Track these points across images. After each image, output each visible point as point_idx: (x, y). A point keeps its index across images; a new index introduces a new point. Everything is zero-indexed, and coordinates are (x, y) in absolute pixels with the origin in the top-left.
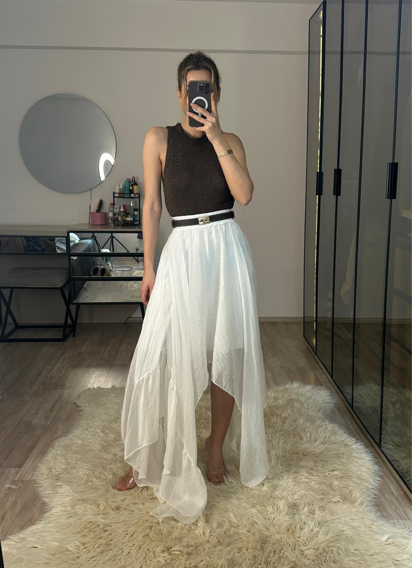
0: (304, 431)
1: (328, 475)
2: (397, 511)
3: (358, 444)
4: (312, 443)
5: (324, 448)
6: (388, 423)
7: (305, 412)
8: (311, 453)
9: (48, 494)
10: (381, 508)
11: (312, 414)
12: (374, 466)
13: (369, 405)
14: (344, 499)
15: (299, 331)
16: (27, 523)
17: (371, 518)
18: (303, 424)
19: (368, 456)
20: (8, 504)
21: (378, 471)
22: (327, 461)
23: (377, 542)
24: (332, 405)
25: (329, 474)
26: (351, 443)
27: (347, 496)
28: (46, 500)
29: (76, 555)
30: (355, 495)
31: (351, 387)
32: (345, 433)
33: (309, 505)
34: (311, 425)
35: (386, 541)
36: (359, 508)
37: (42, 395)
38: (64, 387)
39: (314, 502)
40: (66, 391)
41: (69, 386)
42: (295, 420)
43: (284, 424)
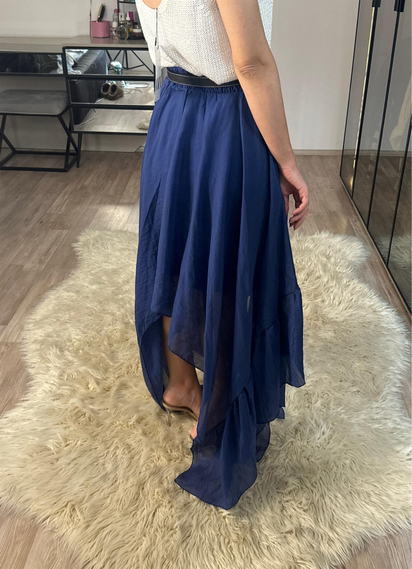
0: (328, 291)
3: (389, 310)
4: (335, 308)
5: (349, 314)
7: (332, 268)
8: (333, 320)
9: (34, 363)
10: (407, 402)
11: (339, 271)
12: (405, 341)
14: (364, 388)
15: (335, 166)
16: (6, 406)
17: (394, 419)
18: (327, 282)
19: (399, 328)
21: (408, 348)
22: (350, 332)
23: (398, 455)
24: (364, 259)
25: (350, 350)
26: (380, 309)
27: (369, 383)
28: (31, 371)
29: (56, 456)
30: (378, 384)
31: (390, 239)
32: (375, 295)
33: (323, 395)
34: (337, 285)
35: (408, 455)
36: (381, 402)
37: (38, 235)
38: (62, 226)
39: (329, 391)
40: (65, 232)
41: (69, 225)
42: (319, 277)
43: (305, 282)
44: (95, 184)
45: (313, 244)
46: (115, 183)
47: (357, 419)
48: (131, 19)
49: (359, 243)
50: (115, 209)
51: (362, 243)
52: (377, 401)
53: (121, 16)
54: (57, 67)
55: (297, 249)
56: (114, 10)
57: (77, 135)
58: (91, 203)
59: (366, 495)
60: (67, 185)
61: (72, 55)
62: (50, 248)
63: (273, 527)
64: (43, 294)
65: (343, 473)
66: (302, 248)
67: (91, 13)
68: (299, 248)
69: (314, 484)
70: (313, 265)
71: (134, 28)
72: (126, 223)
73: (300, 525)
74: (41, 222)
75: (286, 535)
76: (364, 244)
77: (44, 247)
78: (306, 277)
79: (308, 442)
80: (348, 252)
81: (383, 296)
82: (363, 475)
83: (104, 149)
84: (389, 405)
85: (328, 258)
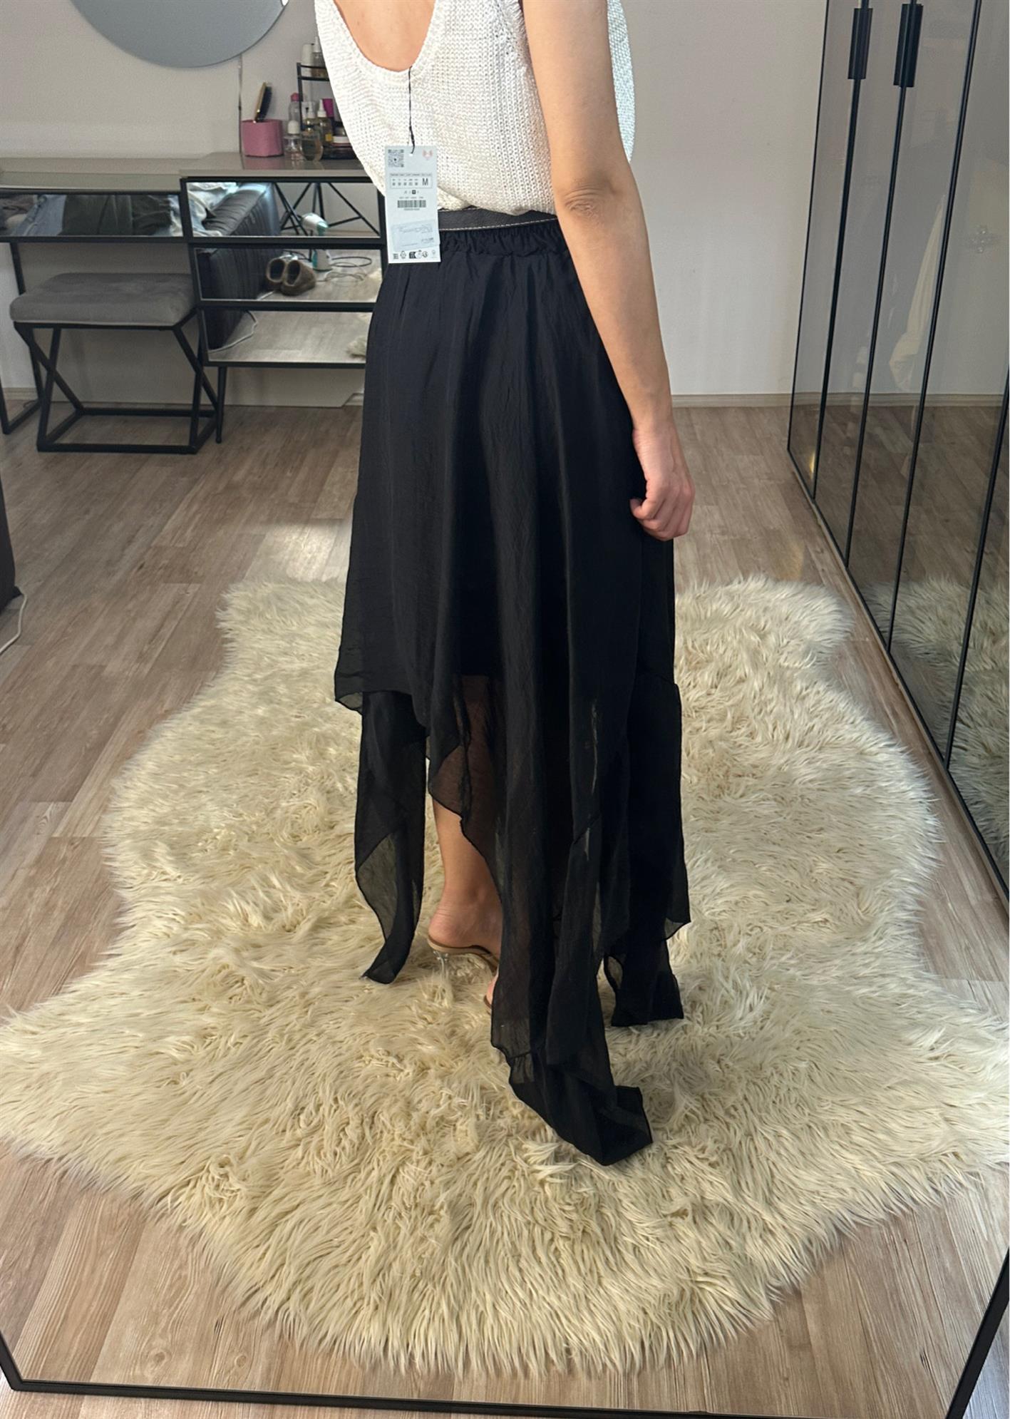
0: (761, 711)
1: (807, 840)
2: (972, 951)
3: (892, 750)
4: (778, 747)
6: (976, 689)
7: (770, 659)
9: (133, 878)
10: (930, 942)
11: (786, 664)
12: (927, 817)
13: (932, 638)
14: (838, 913)
15: (777, 431)
16: (73, 967)
17: (902, 976)
18: (760, 690)
19: (913, 789)
20: (32, 909)
21: (934, 831)
23: (911, 1049)
24: (838, 637)
25: (810, 838)
26: (874, 747)
27: (847, 904)
28: (127, 895)
29: (182, 1067)
30: (867, 905)
31: (893, 590)
32: (862, 714)
33: (751, 930)
34: (781, 696)
35: (932, 1049)
36: (874, 942)
37: (134, 596)
38: (187, 576)
39: (764, 921)
40: (193, 589)
41: (200, 573)
42: (742, 681)
43: (713, 691)
44: (256, 478)
45: (730, 605)
46: (302, 476)
47: (822, 978)
48: (327, 114)
49: (829, 600)
50: (301, 534)
51: (835, 600)
52: (865, 940)
53: (307, 109)
54: (170, 222)
55: (694, 617)
56: (292, 96)
57: (216, 369)
58: (248, 522)
59: (841, 1131)
60: (196, 481)
61: (203, 197)
62: (161, 626)
63: (645, 1203)
64: (150, 728)
65: (794, 1088)
66: (706, 613)
67: (240, 103)
68: (699, 616)
69: (732, 1111)
70: (729, 653)
71: (335, 134)
72: (326, 564)
73: (702, 1198)
74: (141, 567)
75: (674, 1219)
76: (839, 604)
77: (146, 625)
78: (715, 680)
79: (718, 1027)
80: (805, 622)
81: (879, 718)
82: (837, 1092)
83: (273, 401)
84: (891, 947)
85: (763, 636)
